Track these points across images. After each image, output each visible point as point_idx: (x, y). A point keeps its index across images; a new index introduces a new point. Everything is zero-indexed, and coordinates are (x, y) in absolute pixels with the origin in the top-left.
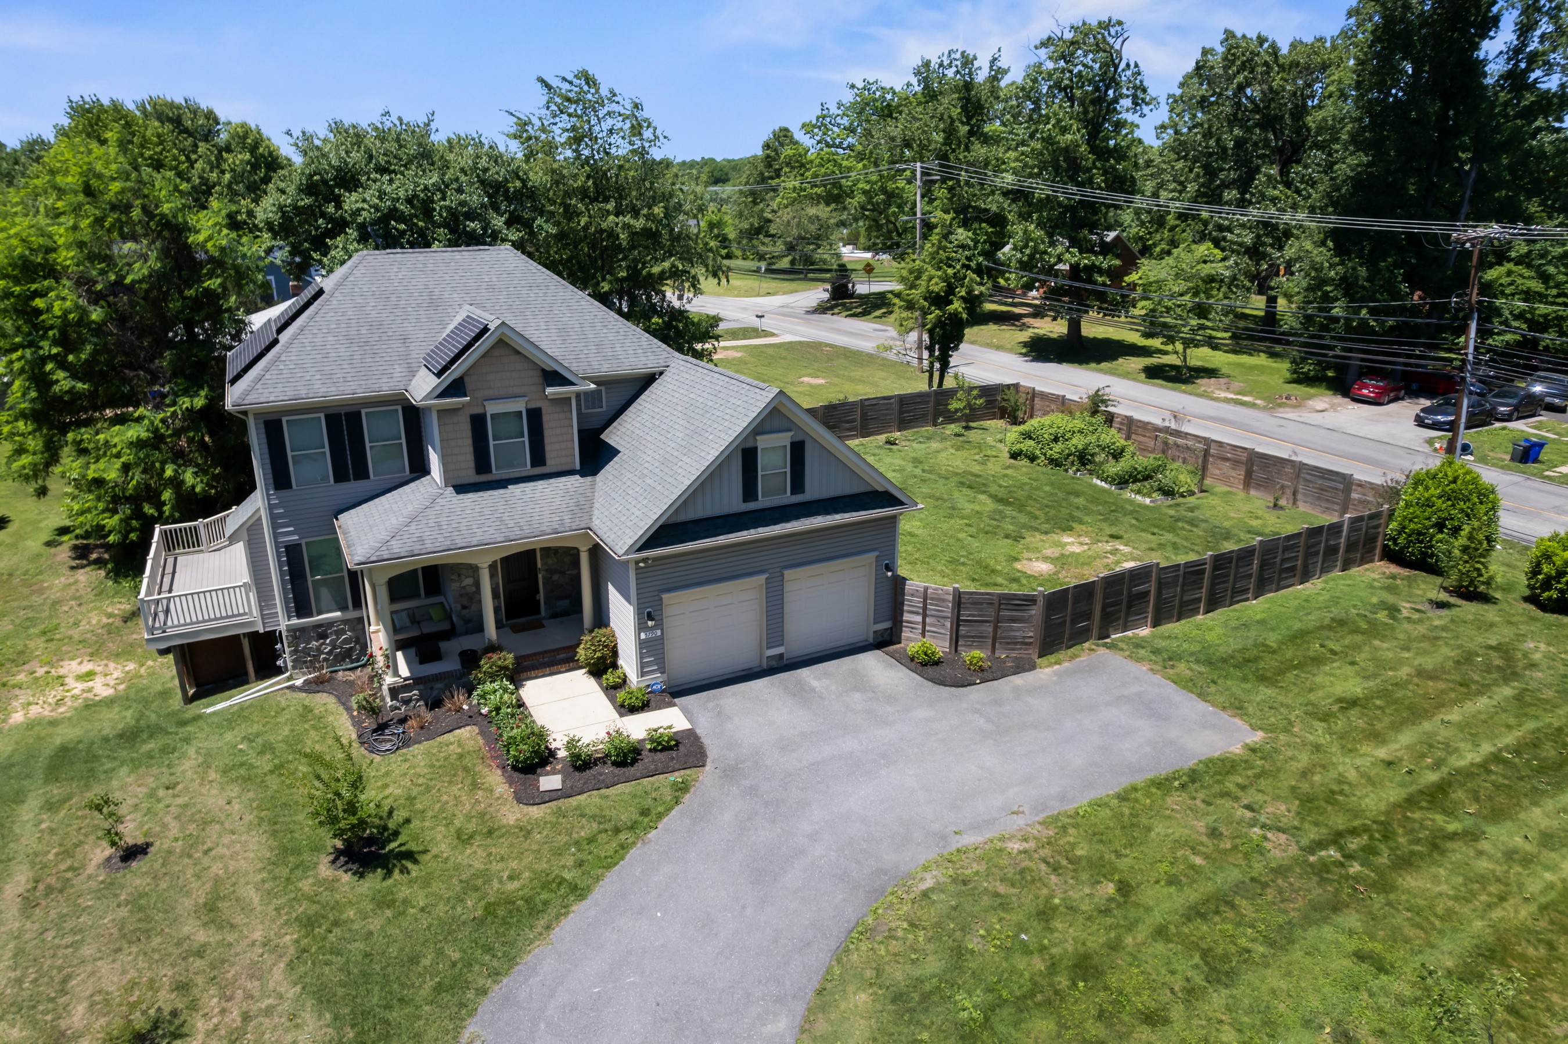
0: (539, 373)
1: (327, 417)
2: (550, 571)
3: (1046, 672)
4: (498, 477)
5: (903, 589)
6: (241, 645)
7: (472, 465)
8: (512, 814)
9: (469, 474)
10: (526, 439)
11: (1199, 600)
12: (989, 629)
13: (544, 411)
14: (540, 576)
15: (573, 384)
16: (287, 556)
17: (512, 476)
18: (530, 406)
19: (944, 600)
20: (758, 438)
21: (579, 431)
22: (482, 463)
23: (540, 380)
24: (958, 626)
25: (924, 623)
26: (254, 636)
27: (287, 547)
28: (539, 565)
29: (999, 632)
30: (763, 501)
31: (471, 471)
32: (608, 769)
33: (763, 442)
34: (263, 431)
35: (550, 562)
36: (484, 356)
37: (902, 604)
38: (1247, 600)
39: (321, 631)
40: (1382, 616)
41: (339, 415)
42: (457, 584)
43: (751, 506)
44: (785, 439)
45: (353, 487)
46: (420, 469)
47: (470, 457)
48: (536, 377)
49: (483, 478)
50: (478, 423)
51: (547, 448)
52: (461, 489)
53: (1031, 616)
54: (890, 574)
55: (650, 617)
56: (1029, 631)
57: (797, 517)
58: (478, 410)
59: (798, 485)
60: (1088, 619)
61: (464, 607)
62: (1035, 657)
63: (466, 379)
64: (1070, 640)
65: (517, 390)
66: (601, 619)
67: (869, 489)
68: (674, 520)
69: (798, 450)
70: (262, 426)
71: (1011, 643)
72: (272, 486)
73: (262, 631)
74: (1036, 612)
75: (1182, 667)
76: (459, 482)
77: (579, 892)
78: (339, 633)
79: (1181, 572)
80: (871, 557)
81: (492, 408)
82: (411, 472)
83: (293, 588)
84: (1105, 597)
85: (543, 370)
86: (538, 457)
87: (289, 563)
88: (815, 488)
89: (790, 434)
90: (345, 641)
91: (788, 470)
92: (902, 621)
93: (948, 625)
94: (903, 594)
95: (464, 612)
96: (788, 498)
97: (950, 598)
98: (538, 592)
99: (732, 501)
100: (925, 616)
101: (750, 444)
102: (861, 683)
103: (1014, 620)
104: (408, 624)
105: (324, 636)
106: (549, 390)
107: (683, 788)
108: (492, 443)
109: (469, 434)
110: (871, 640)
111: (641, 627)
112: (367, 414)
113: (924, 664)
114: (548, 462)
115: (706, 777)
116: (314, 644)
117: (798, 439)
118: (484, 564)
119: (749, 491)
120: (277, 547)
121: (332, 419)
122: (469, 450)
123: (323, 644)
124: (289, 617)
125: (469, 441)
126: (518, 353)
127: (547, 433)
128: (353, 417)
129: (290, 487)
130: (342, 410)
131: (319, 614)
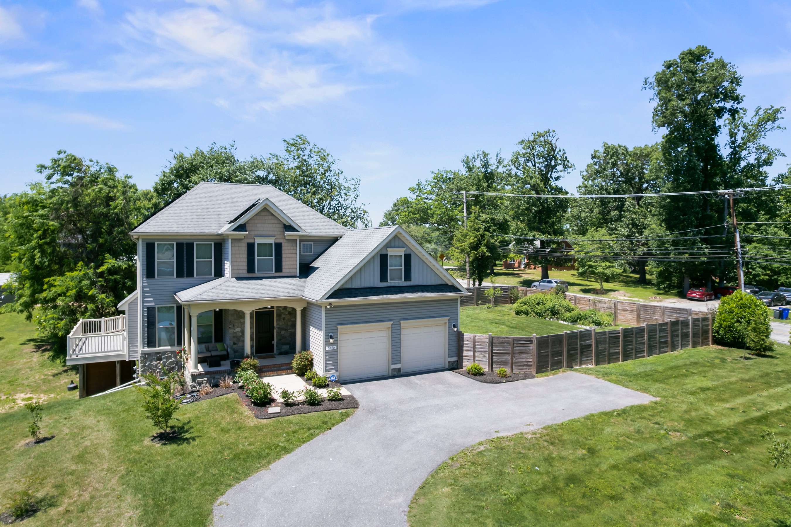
0: (282, 226)
1: (177, 244)
2: (281, 329)
3: (541, 379)
4: (258, 276)
5: (463, 338)
6: (115, 367)
7: (246, 268)
8: (253, 422)
9: (244, 273)
10: (273, 258)
11: (618, 353)
12: (509, 357)
13: (283, 245)
14: (275, 331)
15: (298, 231)
16: (148, 313)
17: (265, 276)
18: (276, 242)
19: (484, 342)
20: (388, 249)
21: (300, 263)
22: (251, 268)
23: (282, 229)
24: (492, 356)
25: (474, 356)
26: (123, 363)
27: (148, 308)
28: (275, 325)
29: (514, 359)
30: (390, 283)
31: (245, 271)
32: (305, 406)
33: (391, 252)
34: (145, 248)
35: (281, 324)
36: (256, 215)
37: (463, 346)
38: (644, 357)
39: (159, 356)
40: (717, 361)
41: (183, 244)
42: (232, 331)
43: (384, 284)
44: (401, 252)
45: (185, 280)
46: (219, 273)
47: (245, 264)
48: (280, 227)
49: (251, 275)
50: (251, 247)
51: (284, 263)
52: (238, 279)
53: (530, 350)
54: (455, 329)
55: (331, 337)
56: (530, 358)
57: (408, 292)
58: (251, 241)
59: (408, 277)
60: (561, 356)
61: (234, 344)
62: (534, 373)
63: (247, 225)
64: (552, 366)
65: (271, 233)
66: (305, 346)
67: (443, 283)
68: (345, 287)
69: (408, 258)
70: (145, 245)
71: (521, 365)
72: (145, 276)
73: (127, 360)
74: (533, 347)
75: (613, 377)
76: (238, 276)
77: (287, 450)
78: (168, 358)
79: (607, 336)
80: (445, 319)
81: (258, 241)
82: (215, 276)
83: (148, 331)
84: (569, 345)
85: (284, 225)
86: (279, 268)
87: (148, 317)
88: (416, 279)
89: (404, 249)
90: (171, 363)
91: (403, 268)
92: (463, 356)
93: (487, 355)
94: (463, 341)
95: (235, 346)
96: (402, 283)
97: (487, 340)
98: (273, 340)
99: (375, 281)
100: (475, 352)
101: (384, 252)
102: (442, 382)
103: (521, 352)
104: (205, 351)
105: (160, 359)
106: (286, 233)
107: (348, 415)
108: (256, 258)
109: (246, 252)
110: (447, 367)
111: (327, 343)
112: (196, 244)
113: (475, 375)
114: (284, 270)
115: (359, 412)
116: (154, 363)
117: (408, 252)
118: (248, 311)
119: (384, 277)
120: (143, 308)
121: (180, 246)
122: (246, 260)
123: (159, 363)
124: (144, 347)
125: (246, 256)
126: (273, 215)
127: (284, 256)
128: (190, 246)
129: (154, 277)
130: (185, 242)
131: (159, 346)
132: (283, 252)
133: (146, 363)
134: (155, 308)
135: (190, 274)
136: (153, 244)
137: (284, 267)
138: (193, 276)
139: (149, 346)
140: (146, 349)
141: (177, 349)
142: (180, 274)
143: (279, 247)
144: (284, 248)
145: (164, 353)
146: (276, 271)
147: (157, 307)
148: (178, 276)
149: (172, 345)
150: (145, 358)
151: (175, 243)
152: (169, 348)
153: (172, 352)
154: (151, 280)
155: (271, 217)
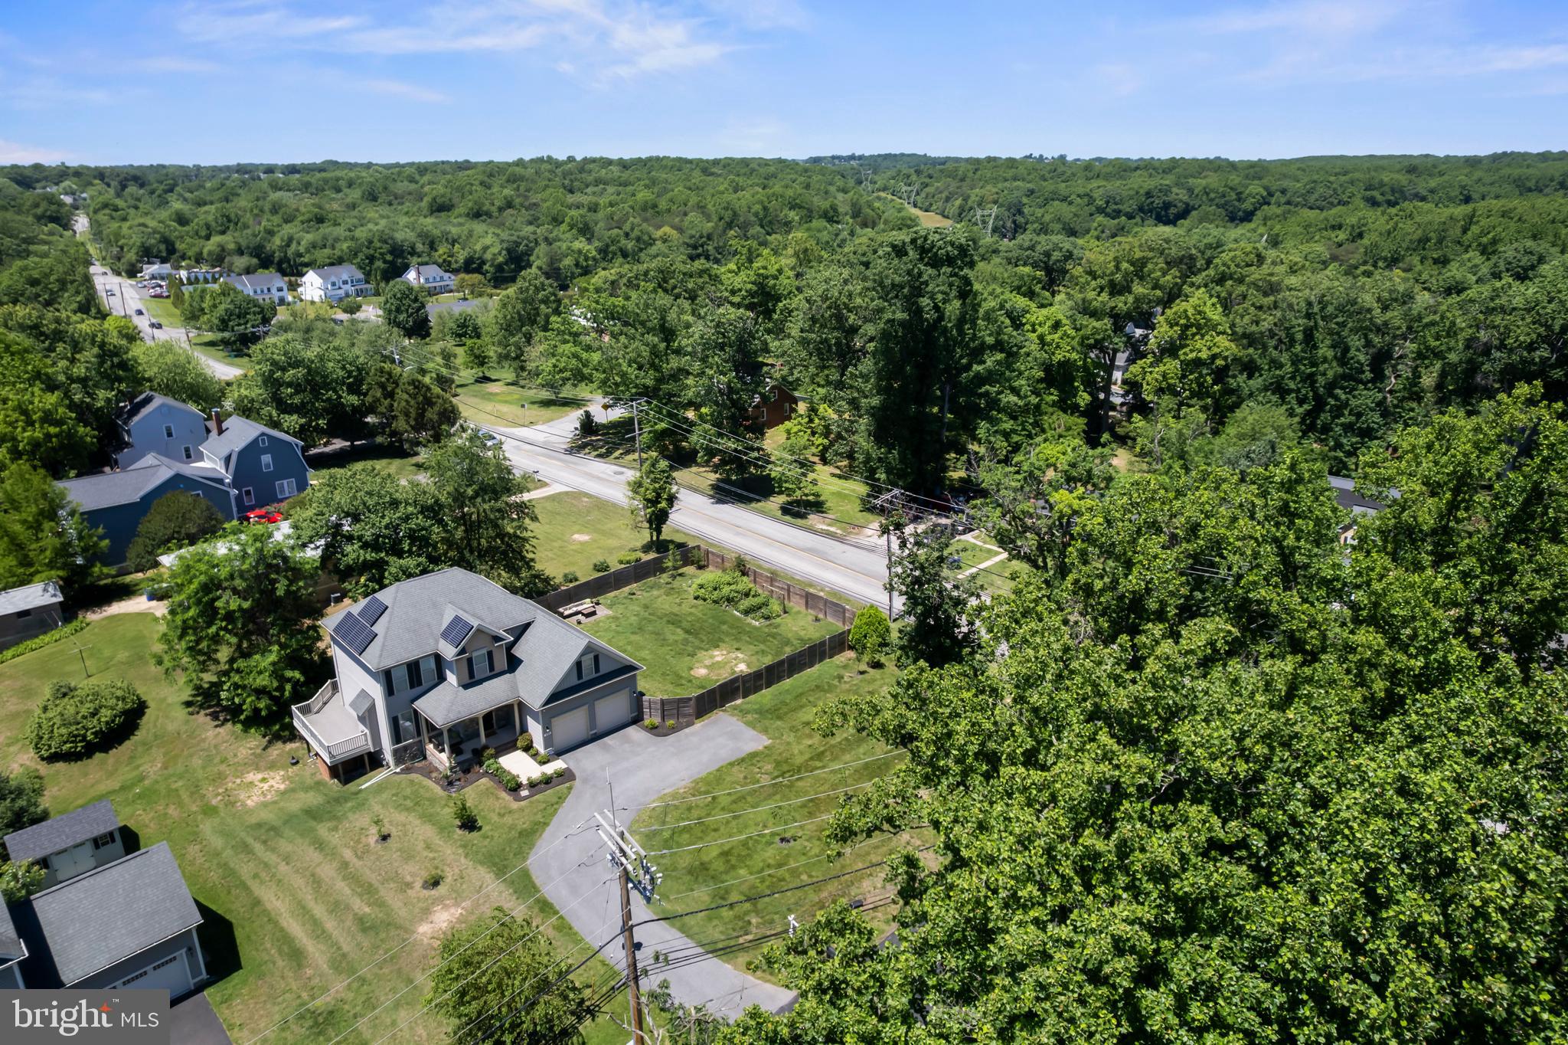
0: (491, 637)
1: (407, 667)
3: (699, 725)
4: (478, 681)
5: (642, 700)
6: (363, 758)
7: (468, 676)
8: (515, 805)
9: (467, 680)
10: (487, 664)
12: (675, 712)
13: (493, 652)
15: (505, 640)
17: (483, 679)
18: (488, 651)
19: (658, 703)
20: (582, 659)
22: (471, 674)
23: (492, 640)
24: (664, 712)
25: (651, 713)
27: (393, 718)
29: (680, 712)
30: (585, 679)
32: (543, 785)
33: (584, 660)
34: (385, 675)
36: (472, 637)
37: (642, 705)
39: (405, 748)
40: (836, 682)
41: (412, 665)
43: (581, 683)
44: (591, 656)
45: (418, 690)
46: (443, 679)
47: (467, 674)
48: (490, 639)
49: (473, 682)
50: (470, 662)
51: (495, 662)
52: (466, 687)
53: (691, 705)
54: (636, 694)
55: (546, 727)
56: (690, 710)
57: (598, 683)
58: (470, 658)
59: (597, 670)
60: (715, 702)
62: (694, 720)
64: (707, 711)
65: (484, 647)
66: (524, 729)
67: (624, 667)
68: (555, 693)
71: (685, 716)
72: (388, 695)
73: (374, 751)
74: (692, 703)
75: (749, 717)
76: (462, 684)
77: (546, 824)
78: (412, 748)
79: (752, 676)
80: (629, 691)
81: (475, 656)
82: (440, 680)
83: (394, 732)
84: (720, 692)
85: (493, 636)
86: (492, 670)
87: (392, 721)
88: (604, 672)
89: (593, 655)
90: (414, 751)
91: (594, 666)
92: (642, 713)
93: (660, 712)
94: (642, 702)
96: (594, 675)
97: (660, 701)
99: (574, 681)
100: (651, 710)
101: (579, 662)
102: (628, 740)
103: (684, 707)
106: (496, 644)
107: (570, 788)
108: (475, 669)
109: (466, 665)
110: (631, 722)
111: (544, 732)
112: (422, 662)
113: (652, 729)
114: (497, 669)
115: (577, 783)
116: (403, 754)
117: (596, 654)
118: (483, 715)
119: (580, 678)
120: (389, 719)
121: (410, 669)
122: (467, 671)
123: (406, 753)
124: (394, 745)
125: (466, 668)
126: (483, 632)
127: (495, 658)
128: (417, 666)
129: (394, 694)
130: (412, 662)
131: (405, 742)
133: (397, 756)
134: (397, 715)
135: (420, 684)
136: (390, 671)
137: (496, 666)
138: (423, 688)
139: (397, 744)
141: (417, 740)
142: (412, 686)
143: (490, 654)
144: (494, 655)
145: (409, 744)
146: (491, 673)
148: (411, 688)
149: (413, 738)
151: (405, 665)
152: (411, 741)
153: (414, 743)
154: (392, 697)
155: (481, 637)
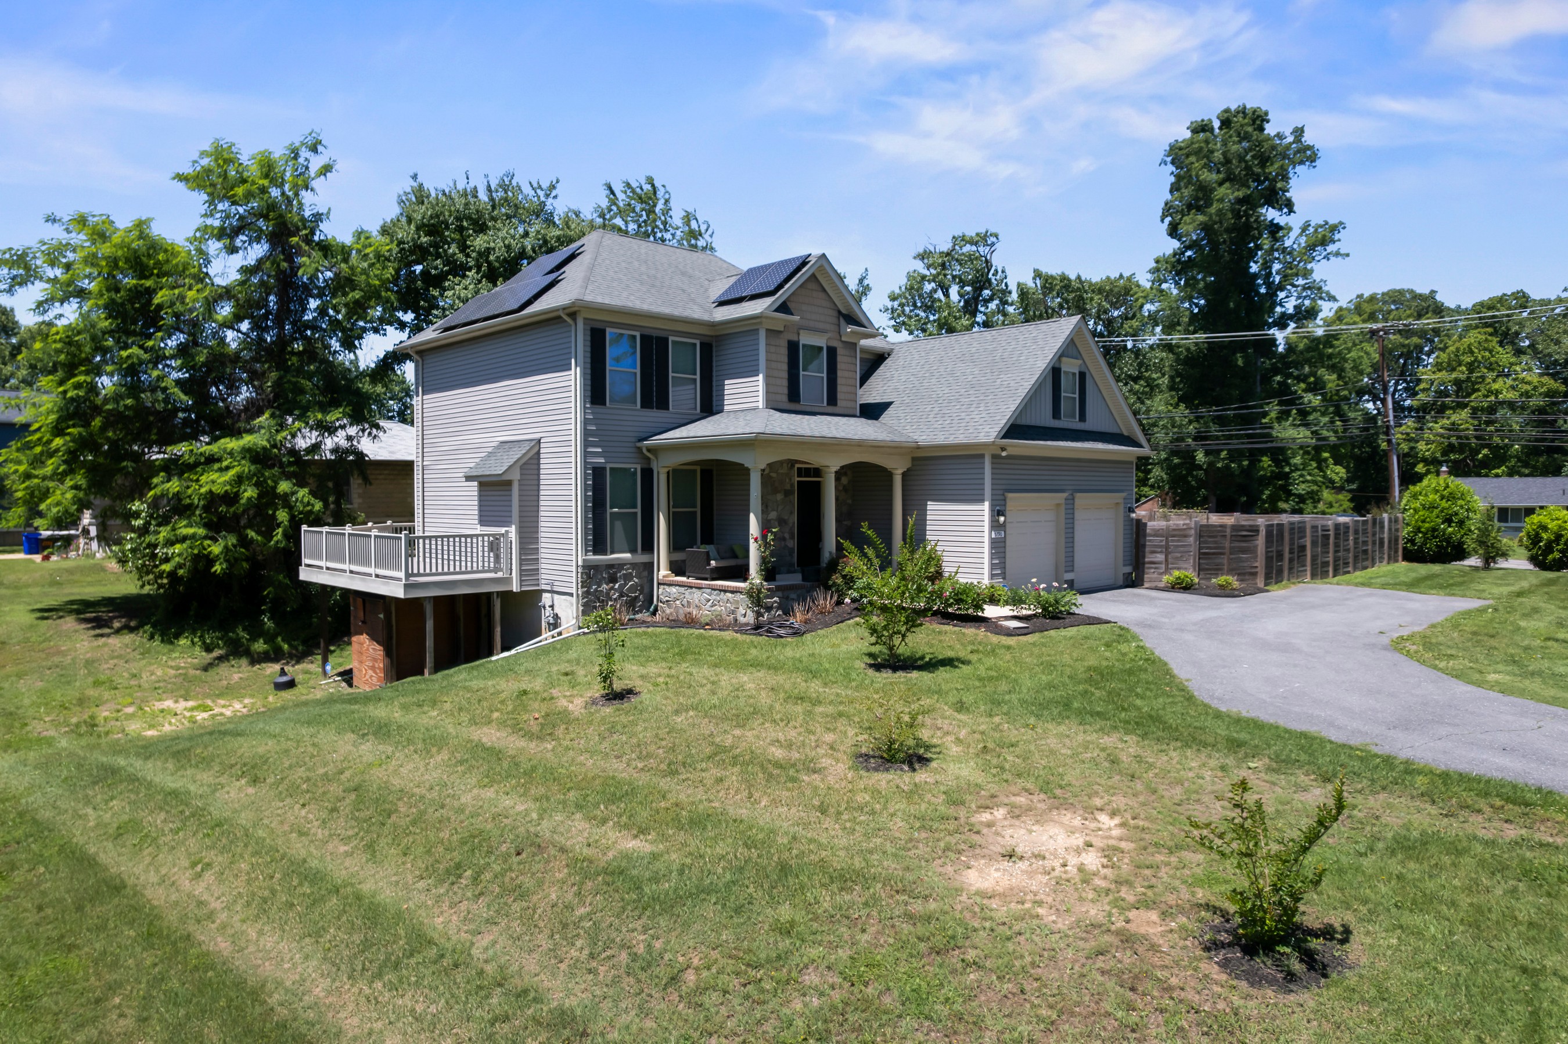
0: (837, 314)
1: (642, 337)
4: (805, 407)
5: (1144, 528)
6: (492, 606)
7: (786, 391)
8: (1009, 641)
10: (825, 375)
13: (838, 351)
15: (865, 327)
16: (593, 480)
17: (814, 408)
18: (829, 344)
19: (1186, 535)
20: (1063, 359)
23: (837, 319)
27: (599, 469)
29: (1231, 563)
30: (1064, 422)
31: (785, 398)
33: (1064, 368)
34: (588, 338)
36: (801, 286)
37: (1144, 546)
39: (612, 574)
41: (652, 338)
43: (1059, 422)
44: (1076, 367)
45: (655, 416)
46: (712, 408)
47: (785, 383)
48: (833, 316)
49: (793, 404)
50: (793, 347)
51: (839, 388)
55: (999, 514)
58: (794, 338)
59: (1083, 414)
60: (1283, 561)
62: (1263, 584)
63: (789, 304)
65: (821, 326)
67: (1119, 431)
68: (1020, 420)
69: (1082, 379)
70: (588, 334)
71: (1241, 574)
72: (589, 399)
73: (515, 588)
74: (1260, 542)
76: (777, 406)
78: (628, 577)
80: (1120, 497)
81: (804, 339)
82: (702, 411)
83: (594, 518)
85: (840, 312)
86: (832, 395)
87: (594, 488)
88: (1092, 418)
89: (1079, 363)
90: (633, 589)
91: (1077, 396)
92: (1144, 564)
94: (1145, 536)
96: (1075, 424)
97: (1193, 532)
99: (1046, 415)
100: (1167, 554)
101: (1058, 369)
103: (1243, 551)
106: (843, 328)
107: (1124, 629)
108: (801, 373)
109: (786, 360)
111: (993, 525)
112: (673, 342)
113: (1185, 588)
114: (839, 401)
116: (605, 587)
117: (1083, 369)
118: (834, 466)
119: (1056, 410)
120: (586, 468)
121: (646, 339)
122: (785, 375)
123: (612, 588)
124: (587, 551)
125: (785, 367)
126: (824, 290)
127: (839, 373)
128: (662, 342)
129: (604, 404)
130: (655, 333)
131: (612, 552)
132: (839, 366)
133: (589, 588)
134: (604, 469)
135: (663, 404)
136: (603, 332)
137: (840, 396)
138: (667, 408)
139: (595, 553)
140: (591, 557)
141: (642, 558)
142: (646, 404)
143: (832, 352)
144: (839, 359)
145: (620, 565)
146: (829, 404)
147: (608, 466)
148: (643, 406)
149: (633, 551)
150: (589, 577)
151: (638, 334)
152: (628, 555)
153: (634, 565)
154: (599, 409)
155: (821, 295)
